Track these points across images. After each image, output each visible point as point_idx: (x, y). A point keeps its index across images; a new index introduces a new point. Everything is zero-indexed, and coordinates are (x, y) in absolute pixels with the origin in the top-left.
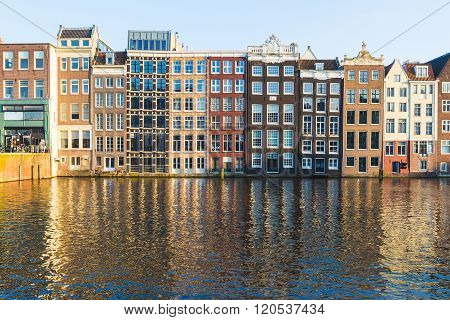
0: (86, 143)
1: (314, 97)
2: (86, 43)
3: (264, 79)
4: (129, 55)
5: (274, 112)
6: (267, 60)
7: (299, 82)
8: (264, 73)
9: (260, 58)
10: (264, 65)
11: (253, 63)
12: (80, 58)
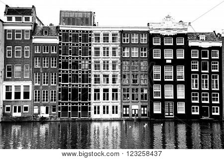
0: (26, 95)
1: (199, 60)
2: (27, 19)
3: (162, 47)
4: (60, 28)
5: (169, 71)
6: (165, 33)
7: (188, 49)
8: (162, 43)
9: (159, 32)
10: (162, 37)
11: (154, 35)
12: (23, 30)
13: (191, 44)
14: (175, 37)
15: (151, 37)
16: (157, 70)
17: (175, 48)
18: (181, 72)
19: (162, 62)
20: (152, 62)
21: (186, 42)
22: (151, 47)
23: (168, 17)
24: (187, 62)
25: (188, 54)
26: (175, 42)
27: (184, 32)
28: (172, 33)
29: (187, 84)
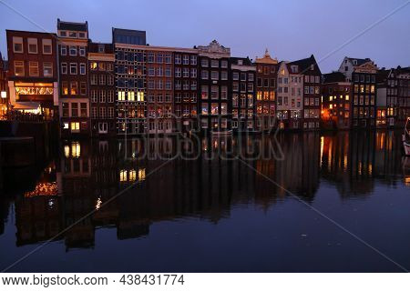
1: (239, 81)
2: (82, 35)
3: (210, 69)
4: (116, 46)
5: (215, 90)
6: (211, 56)
7: (230, 72)
8: (210, 65)
9: (207, 55)
10: (210, 60)
11: (203, 57)
12: (78, 47)
13: (233, 67)
14: (220, 60)
15: (200, 59)
16: (205, 89)
17: (220, 70)
18: (225, 90)
19: (209, 83)
20: (200, 82)
21: (229, 66)
22: (199, 68)
23: (214, 41)
24: (229, 83)
25: (230, 76)
26: (220, 65)
27: (227, 56)
28: (218, 57)
29: (229, 103)
